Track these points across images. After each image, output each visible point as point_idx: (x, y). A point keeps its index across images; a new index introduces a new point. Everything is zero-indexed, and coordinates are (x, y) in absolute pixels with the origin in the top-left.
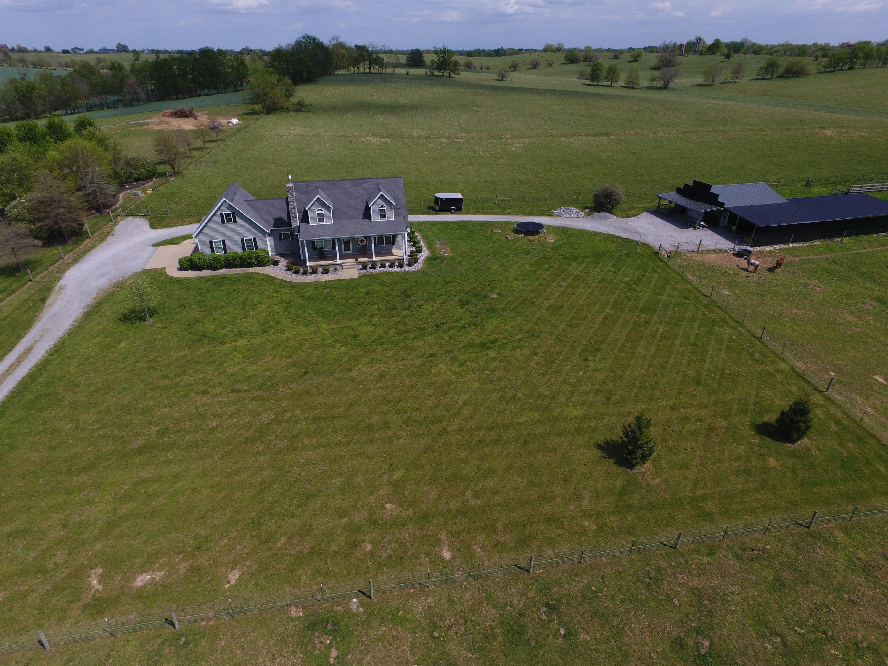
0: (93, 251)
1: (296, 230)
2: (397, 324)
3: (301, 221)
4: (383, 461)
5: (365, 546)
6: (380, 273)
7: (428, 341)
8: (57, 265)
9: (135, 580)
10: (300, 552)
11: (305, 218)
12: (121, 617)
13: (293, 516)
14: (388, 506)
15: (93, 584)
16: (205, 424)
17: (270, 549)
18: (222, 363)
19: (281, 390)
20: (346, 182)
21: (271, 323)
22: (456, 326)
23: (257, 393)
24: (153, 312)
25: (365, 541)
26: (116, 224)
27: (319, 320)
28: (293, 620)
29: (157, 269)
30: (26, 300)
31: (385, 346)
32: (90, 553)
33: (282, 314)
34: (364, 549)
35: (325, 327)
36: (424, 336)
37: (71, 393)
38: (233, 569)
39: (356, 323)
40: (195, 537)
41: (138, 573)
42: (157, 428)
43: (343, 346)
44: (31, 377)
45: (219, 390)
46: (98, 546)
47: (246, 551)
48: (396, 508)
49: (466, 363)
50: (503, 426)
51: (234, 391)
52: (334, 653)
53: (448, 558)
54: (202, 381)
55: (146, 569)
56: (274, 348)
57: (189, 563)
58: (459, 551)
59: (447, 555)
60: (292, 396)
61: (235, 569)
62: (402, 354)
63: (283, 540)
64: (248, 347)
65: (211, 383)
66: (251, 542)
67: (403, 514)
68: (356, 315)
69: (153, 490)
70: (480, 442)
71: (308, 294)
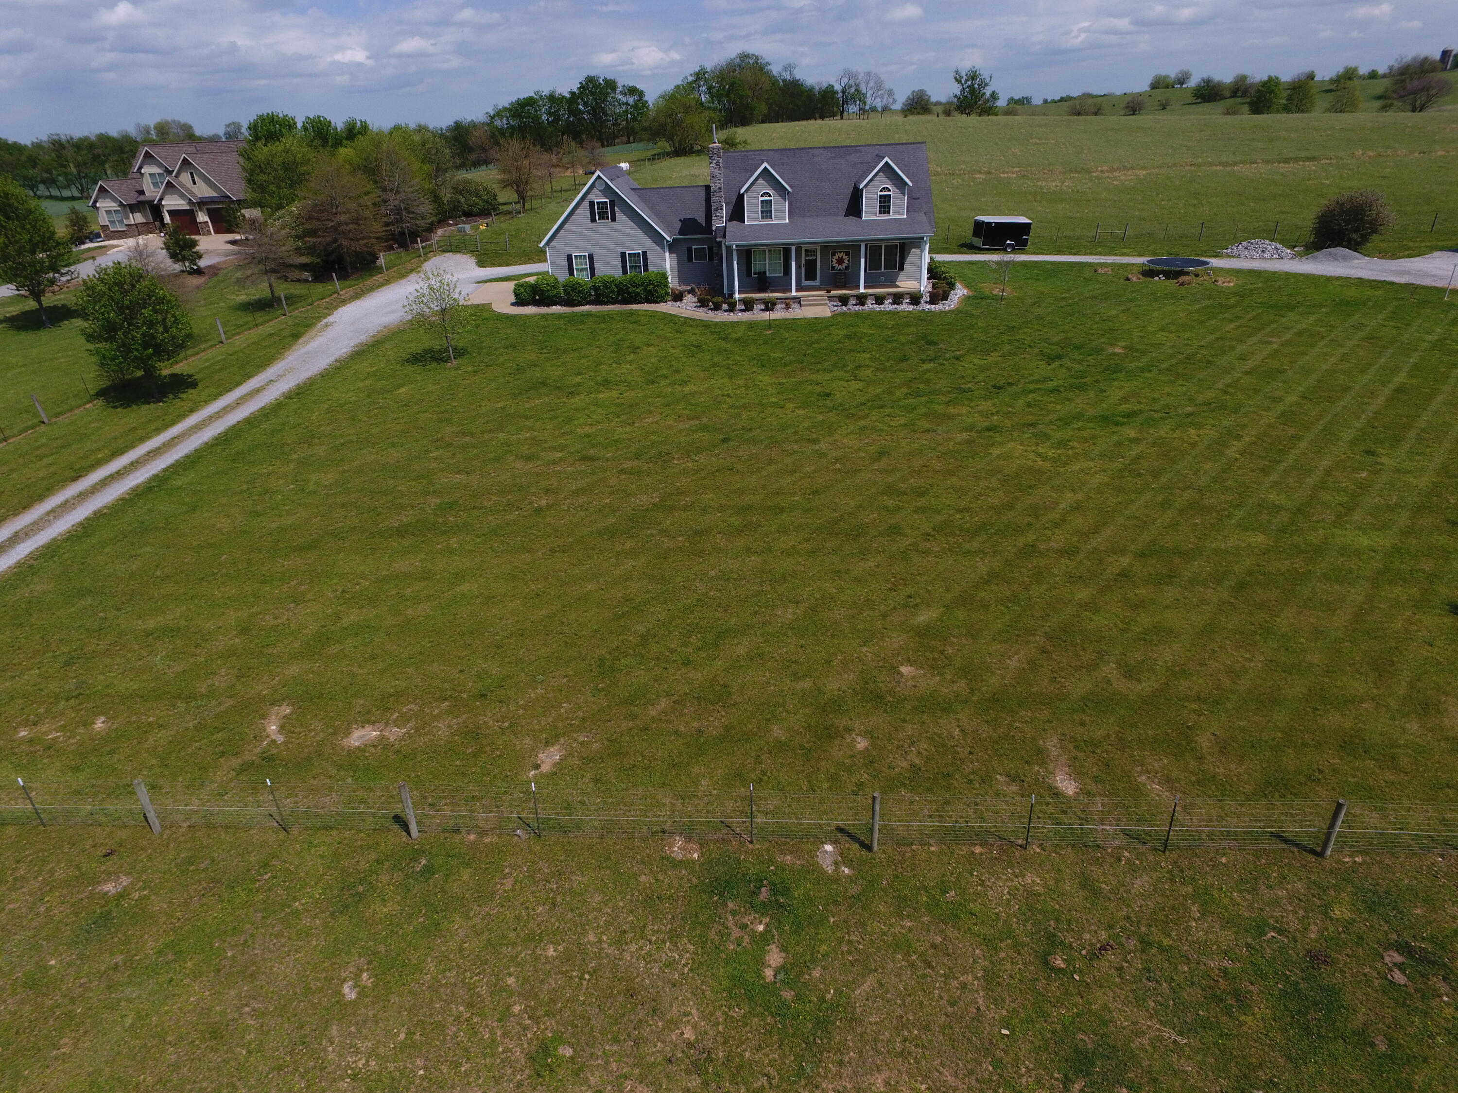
0: (384, 288)
1: (718, 233)
2: (910, 381)
3: (731, 219)
4: (890, 589)
5: (854, 740)
6: (872, 312)
7: (980, 408)
8: (328, 300)
9: (348, 734)
10: (700, 732)
11: (737, 214)
12: (306, 797)
13: (687, 663)
14: (905, 670)
15: (268, 730)
16: (526, 502)
17: (633, 717)
18: (569, 420)
19: (676, 462)
20: (816, 152)
21: (665, 372)
22: (1039, 389)
23: (628, 465)
24: (460, 353)
25: (853, 730)
26: (425, 261)
27: (754, 370)
28: (676, 864)
29: (478, 305)
30: (271, 335)
31: (888, 411)
32: (277, 679)
33: (684, 360)
34: (852, 745)
35: (764, 379)
36: (971, 400)
37: (306, 445)
38: (548, 743)
39: (828, 376)
40: (479, 676)
41: (356, 722)
42: (438, 501)
43: (800, 407)
44: (250, 422)
45: (558, 455)
46: (294, 669)
47: (581, 714)
48: (925, 675)
49: (1071, 444)
50: (1177, 552)
51: (585, 458)
52: (775, 957)
53: (1071, 793)
54: (529, 442)
55: (373, 718)
56: (668, 405)
57: (460, 720)
58: (1096, 780)
59: (1068, 787)
60: (696, 472)
61: (553, 744)
62: (924, 424)
63: (664, 704)
64: (617, 401)
65: (546, 445)
66: (593, 699)
67: (944, 690)
68: (826, 365)
69: (412, 592)
71: (734, 336)
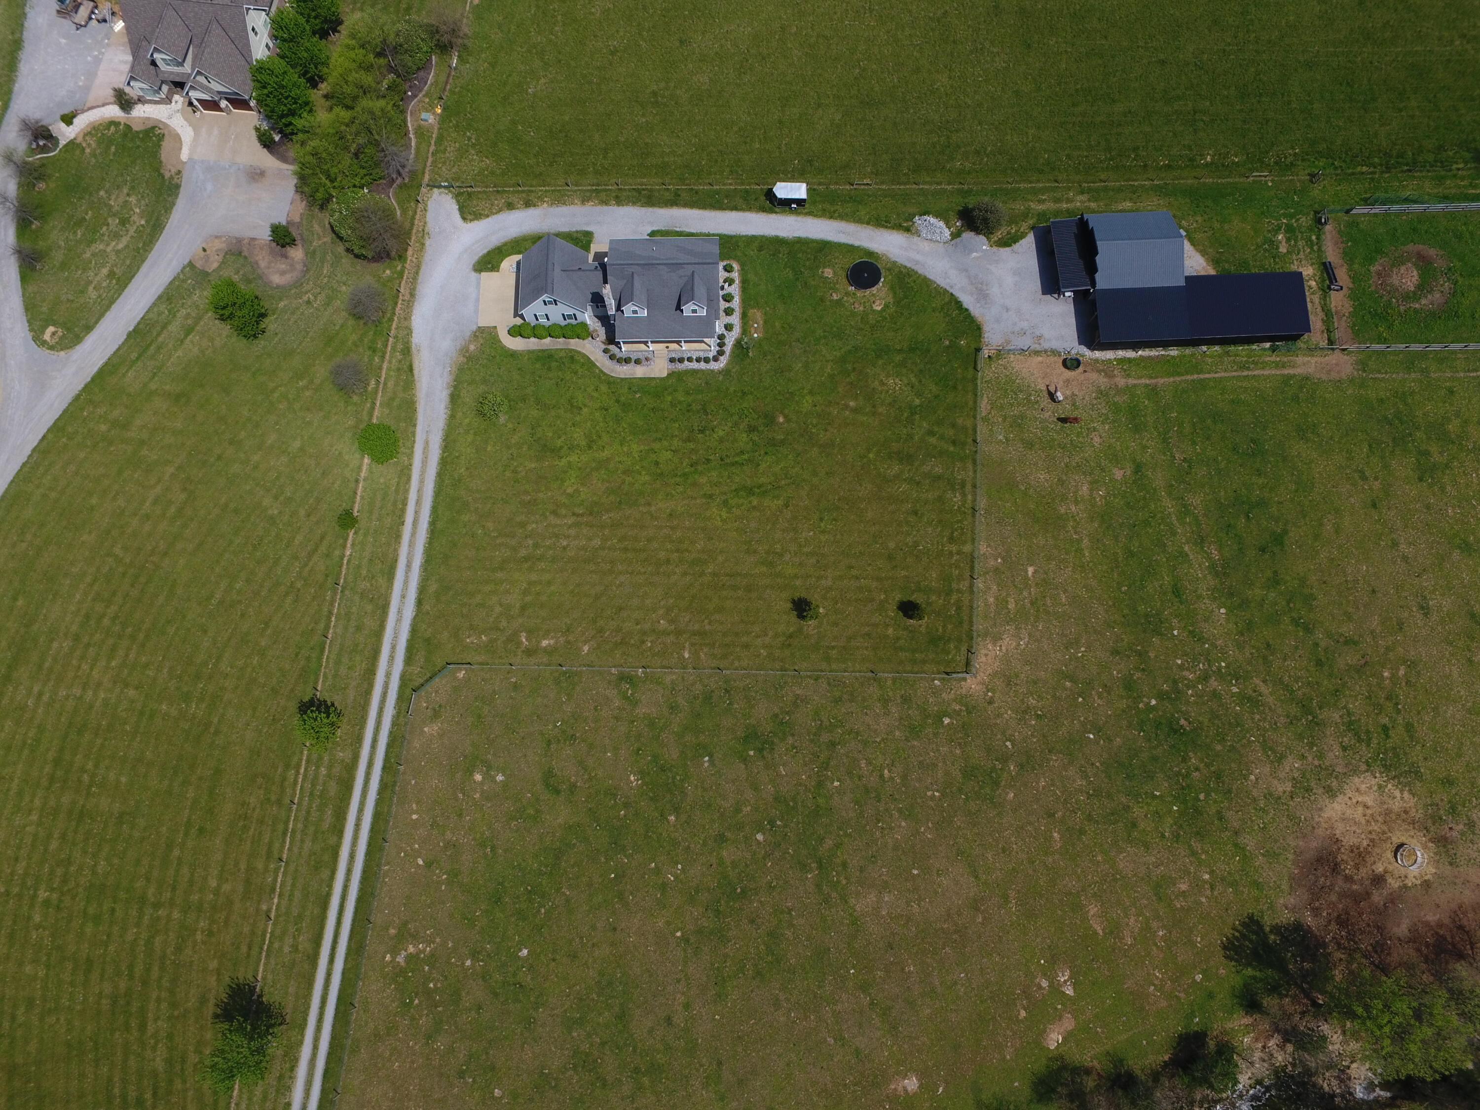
0: (421, 275)
2: (691, 452)
3: (617, 310)
4: (663, 590)
5: (648, 643)
6: (686, 371)
7: (711, 478)
8: (400, 302)
9: (542, 642)
10: (616, 641)
12: (539, 659)
13: (613, 619)
14: (662, 621)
15: (523, 641)
16: (559, 543)
17: (602, 636)
19: (604, 517)
20: (661, 267)
21: (594, 436)
23: (588, 519)
26: (425, 210)
27: (631, 437)
28: (613, 674)
29: (490, 328)
30: (398, 369)
31: (678, 479)
32: (517, 623)
33: (602, 424)
35: (635, 447)
36: (709, 471)
39: (659, 445)
40: (566, 624)
41: (542, 639)
42: (532, 541)
43: (647, 474)
45: (564, 511)
46: (520, 621)
47: (591, 635)
48: (666, 623)
49: (733, 509)
50: (741, 575)
51: (574, 514)
54: (552, 500)
55: (546, 637)
56: (598, 469)
57: (565, 638)
58: (693, 654)
59: (687, 655)
60: (611, 525)
61: (586, 645)
62: (689, 492)
64: (579, 465)
65: (558, 503)
66: (593, 631)
67: (669, 628)
68: (660, 434)
70: (723, 585)
71: (622, 398)
